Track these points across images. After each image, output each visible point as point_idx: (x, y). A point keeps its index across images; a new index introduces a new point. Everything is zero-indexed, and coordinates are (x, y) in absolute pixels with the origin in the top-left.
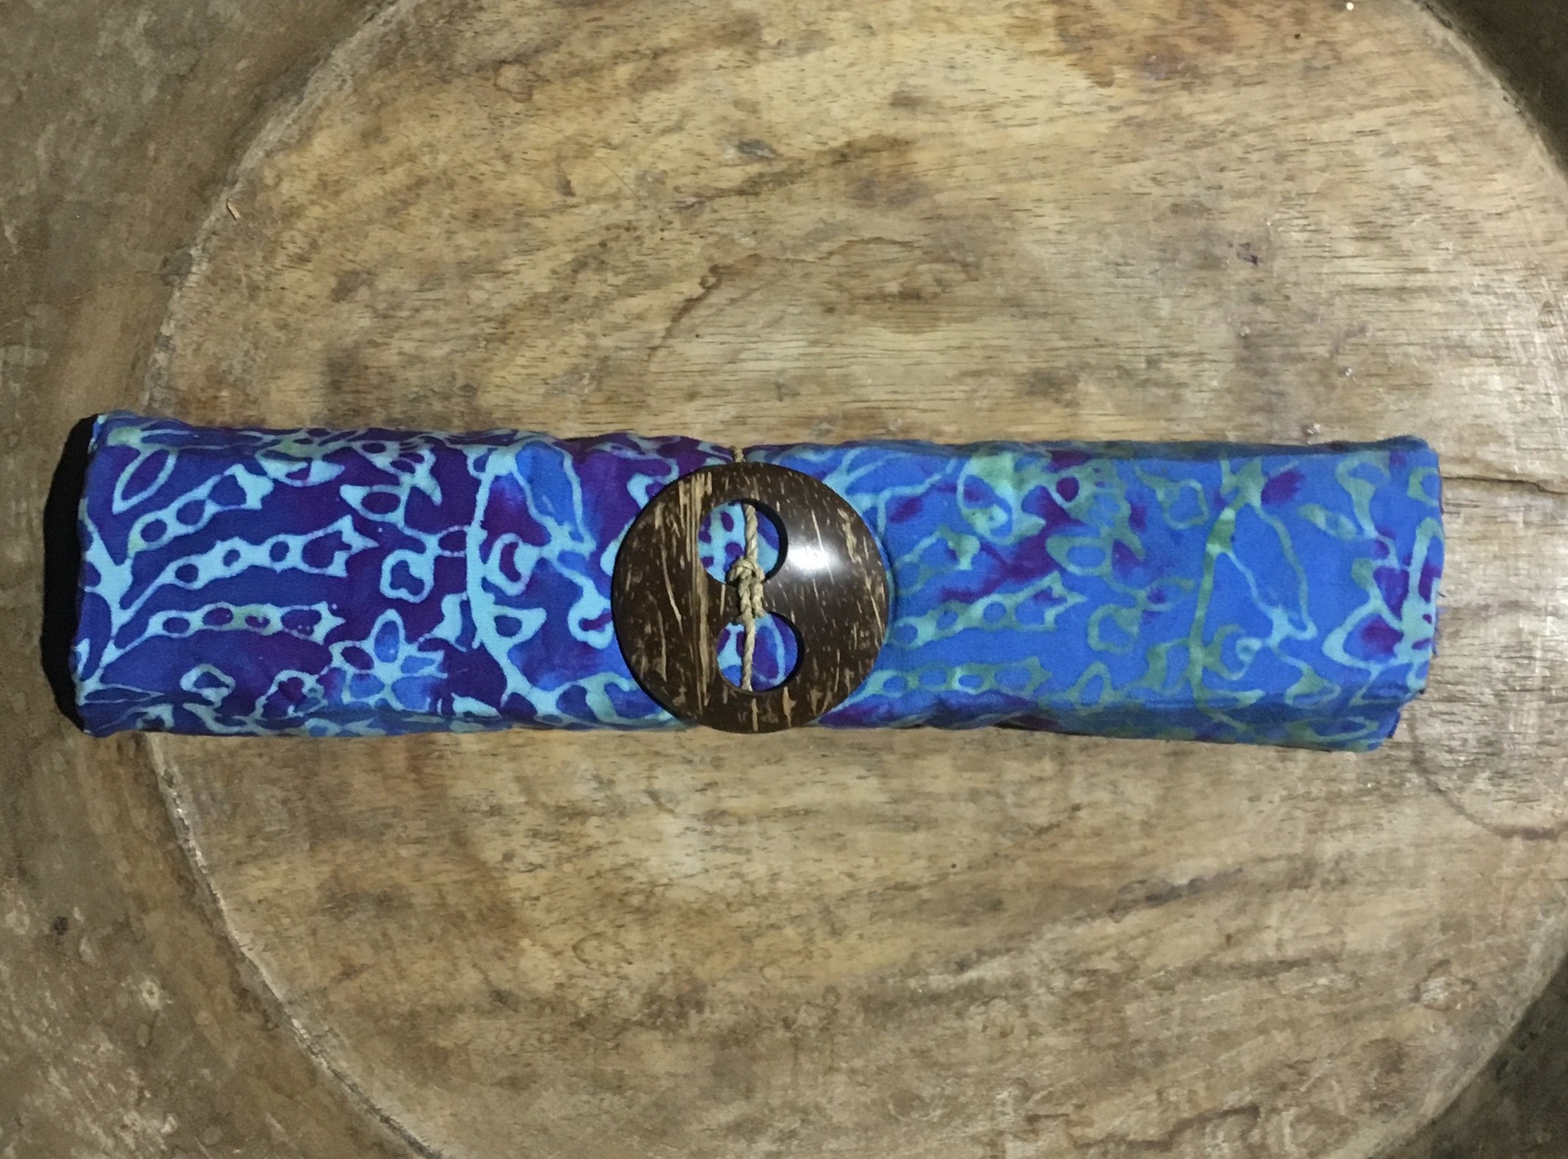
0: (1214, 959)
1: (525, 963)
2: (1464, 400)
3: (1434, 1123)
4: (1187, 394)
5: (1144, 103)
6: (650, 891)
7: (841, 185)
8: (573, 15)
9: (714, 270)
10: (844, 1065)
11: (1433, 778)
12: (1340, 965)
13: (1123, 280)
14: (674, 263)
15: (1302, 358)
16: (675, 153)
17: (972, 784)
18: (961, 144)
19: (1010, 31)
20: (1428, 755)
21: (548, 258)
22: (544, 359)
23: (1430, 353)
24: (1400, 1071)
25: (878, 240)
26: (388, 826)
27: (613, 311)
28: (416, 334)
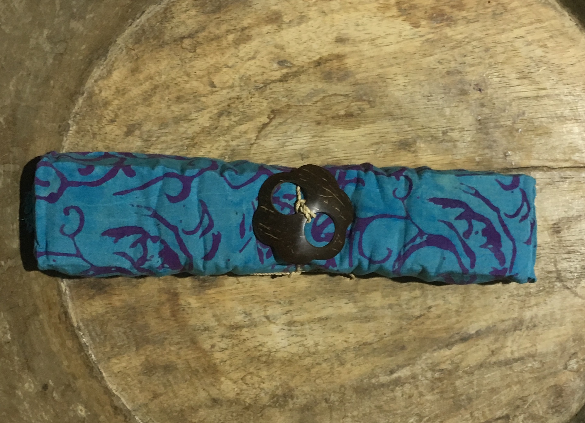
0: (488, 361)
1: (222, 387)
2: (565, 137)
3: (576, 415)
4: (458, 144)
5: (433, 33)
6: (269, 355)
7: (319, 74)
8: (209, 17)
9: (273, 111)
10: (349, 415)
11: (565, 283)
12: (536, 358)
13: (430, 102)
14: (257, 110)
15: (502, 126)
16: (253, 68)
17: (389, 302)
18: (364, 55)
19: (378, 9)
20: (562, 275)
21: (208, 113)
22: (210, 152)
23: (550, 120)
24: (562, 397)
25: (335, 95)
26: (166, 339)
27: (235, 131)
28: (159, 146)
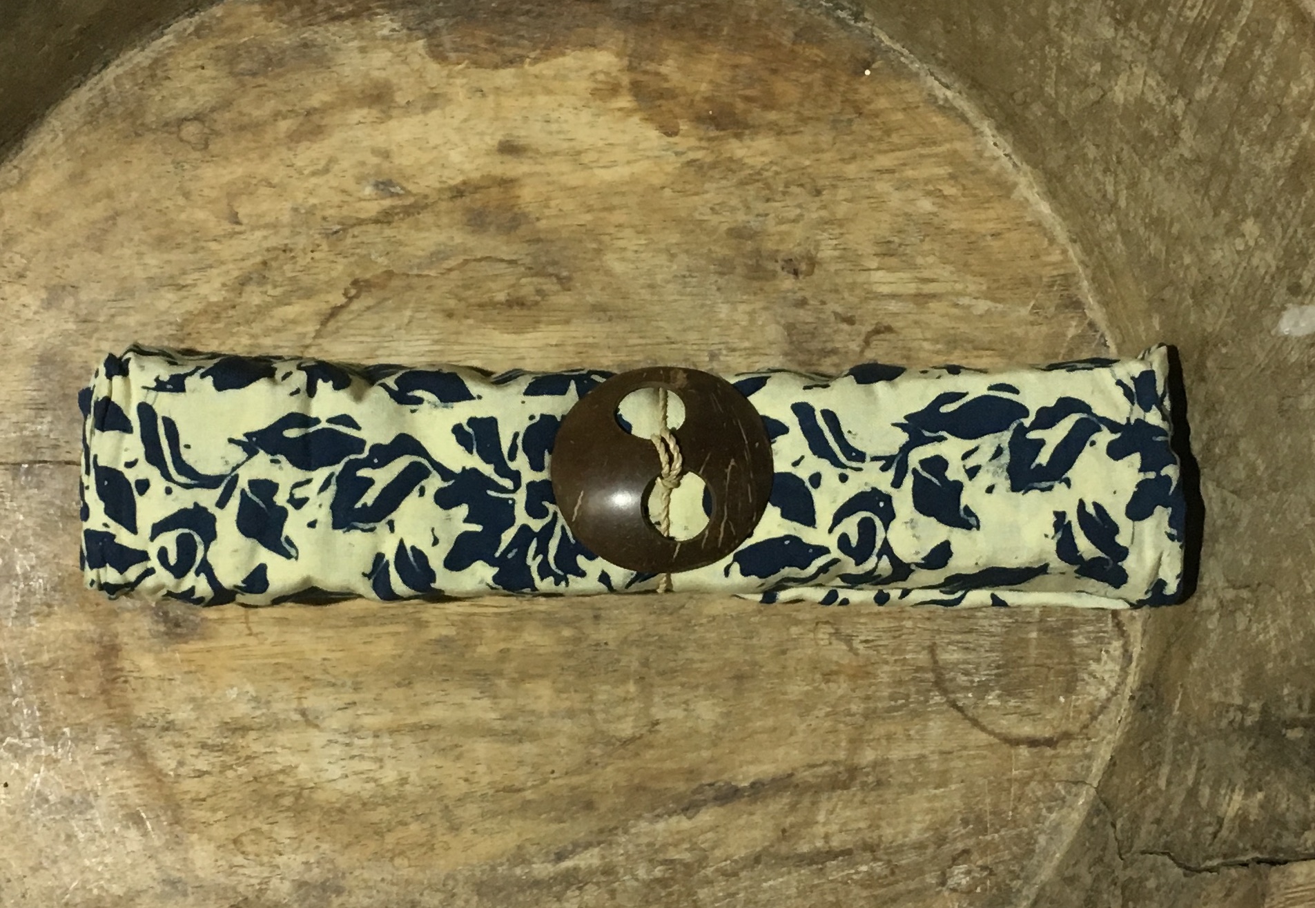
0: (772, 850)
1: (193, 855)
5: (704, 148)
6: (299, 792)
7: (458, 216)
8: (242, 83)
9: (355, 283)
11: (952, 696)
12: (880, 854)
13: (689, 290)
14: (322, 277)
15: (834, 351)
16: (323, 190)
17: (568, 704)
18: (555, 182)
19: (595, 92)
20: (947, 676)
21: (219, 275)
25: (488, 258)
27: (272, 317)
